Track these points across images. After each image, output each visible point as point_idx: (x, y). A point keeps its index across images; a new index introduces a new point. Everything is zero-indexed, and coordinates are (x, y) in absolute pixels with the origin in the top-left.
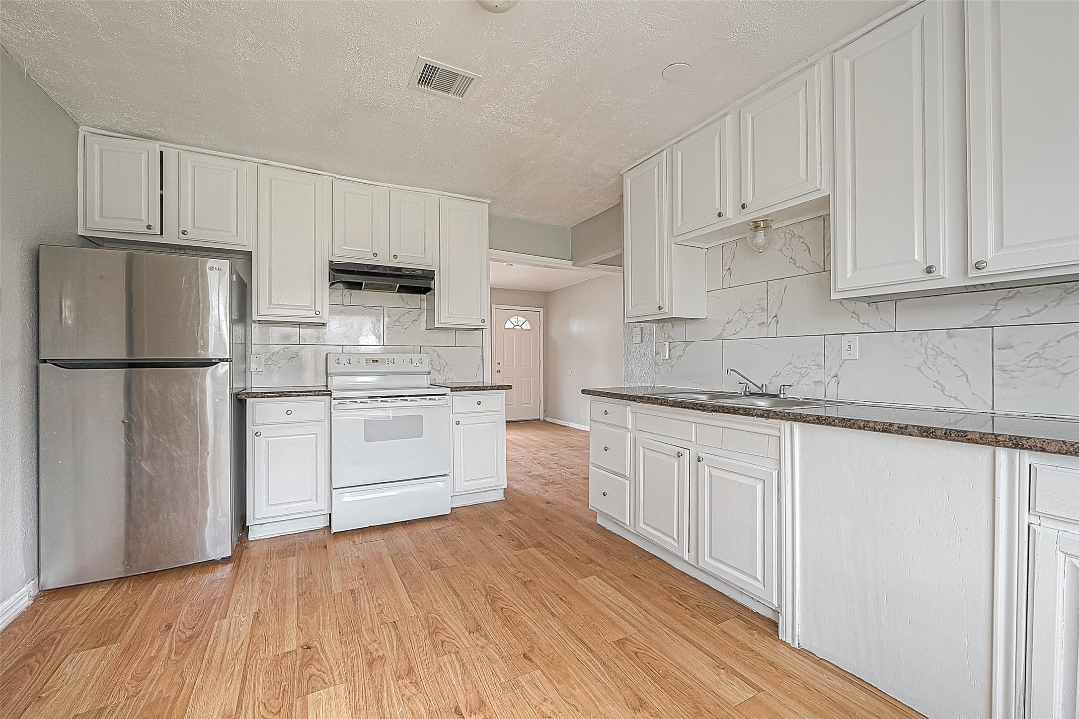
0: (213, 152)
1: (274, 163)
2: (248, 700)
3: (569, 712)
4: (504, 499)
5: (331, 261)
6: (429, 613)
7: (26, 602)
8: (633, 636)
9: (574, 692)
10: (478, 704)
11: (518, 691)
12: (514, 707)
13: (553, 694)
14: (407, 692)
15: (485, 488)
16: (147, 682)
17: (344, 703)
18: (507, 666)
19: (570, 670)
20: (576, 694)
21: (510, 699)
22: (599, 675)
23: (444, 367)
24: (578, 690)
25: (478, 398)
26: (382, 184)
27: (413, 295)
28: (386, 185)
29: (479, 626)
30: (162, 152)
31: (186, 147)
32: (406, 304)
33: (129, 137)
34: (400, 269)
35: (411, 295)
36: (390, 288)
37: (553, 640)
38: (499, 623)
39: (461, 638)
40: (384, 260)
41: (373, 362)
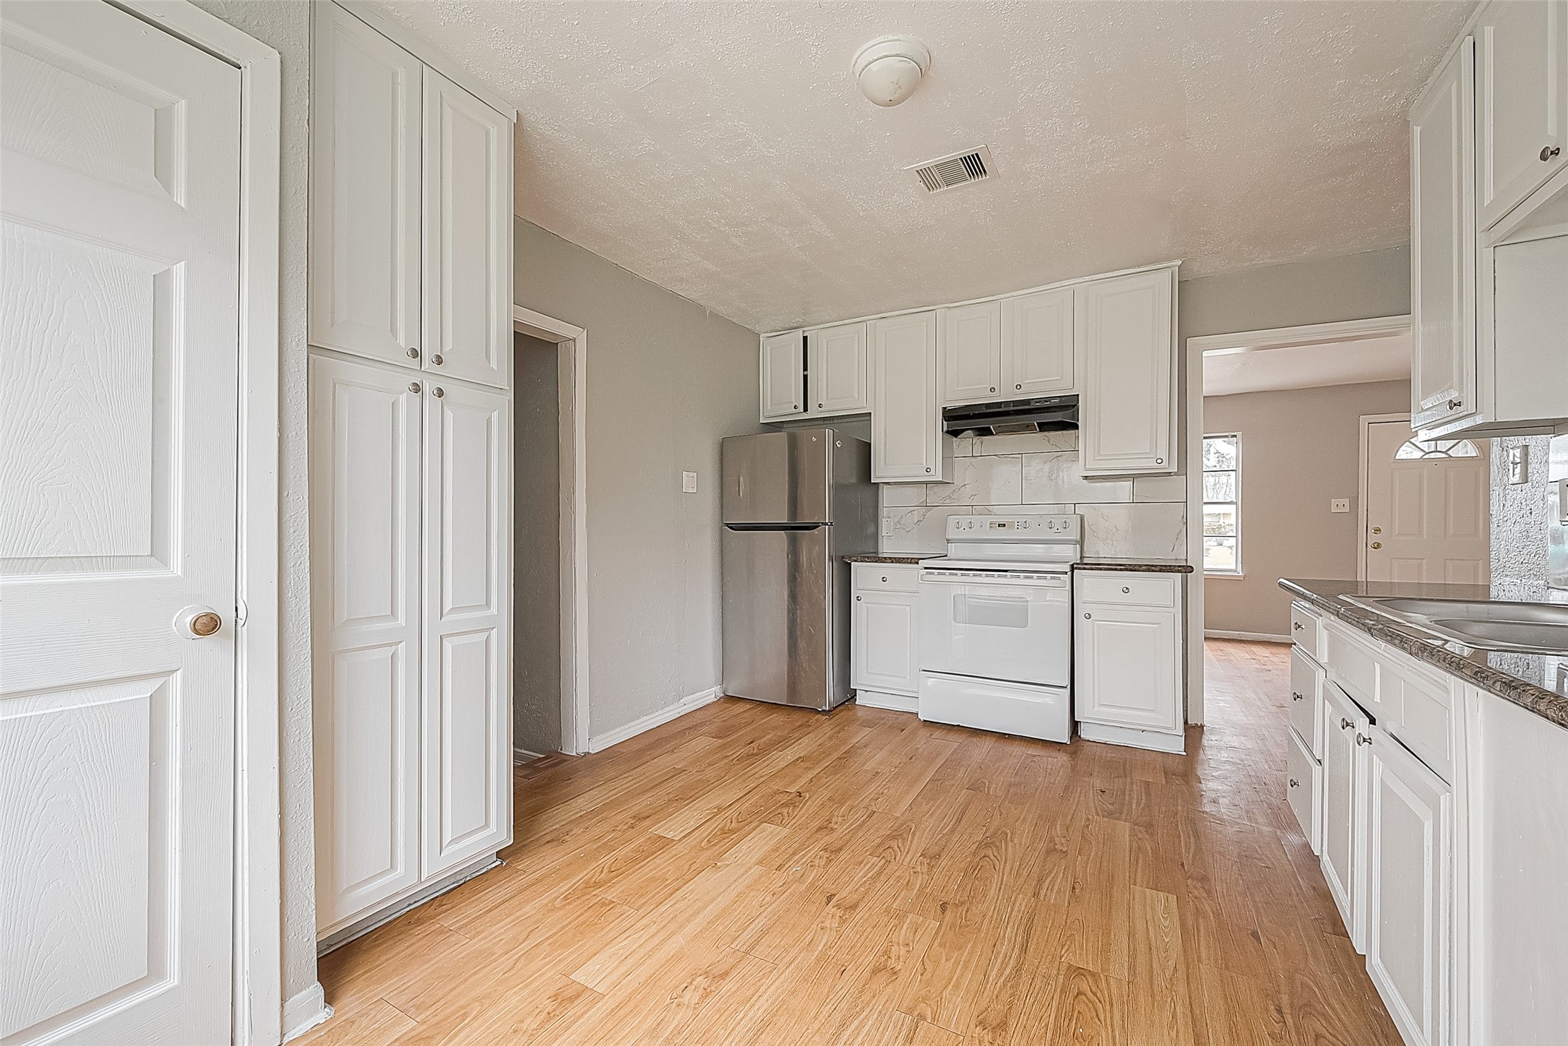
0: (841, 323)
1: (890, 314)
2: (736, 806)
3: (912, 969)
4: (1185, 754)
5: (945, 408)
6: (911, 820)
7: (712, 699)
8: (1112, 981)
9: (943, 962)
10: (851, 904)
11: (893, 922)
12: (873, 928)
13: (920, 949)
14: (817, 861)
15: (1140, 725)
16: (711, 767)
17: (775, 841)
18: (914, 900)
19: (969, 946)
20: (942, 965)
21: (879, 921)
22: (994, 973)
23: (1113, 534)
24: (950, 964)
25: (1127, 583)
26: (1003, 296)
27: (1065, 432)
28: (1008, 295)
29: (939, 856)
30: (807, 337)
31: (822, 326)
32: (1054, 447)
33: (786, 332)
34: (1028, 402)
35: (1060, 432)
36: (1028, 428)
37: (996, 913)
38: (962, 866)
39: (909, 855)
40: (1006, 395)
41: (999, 526)
